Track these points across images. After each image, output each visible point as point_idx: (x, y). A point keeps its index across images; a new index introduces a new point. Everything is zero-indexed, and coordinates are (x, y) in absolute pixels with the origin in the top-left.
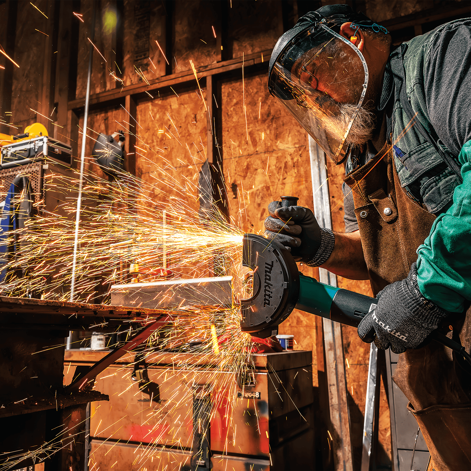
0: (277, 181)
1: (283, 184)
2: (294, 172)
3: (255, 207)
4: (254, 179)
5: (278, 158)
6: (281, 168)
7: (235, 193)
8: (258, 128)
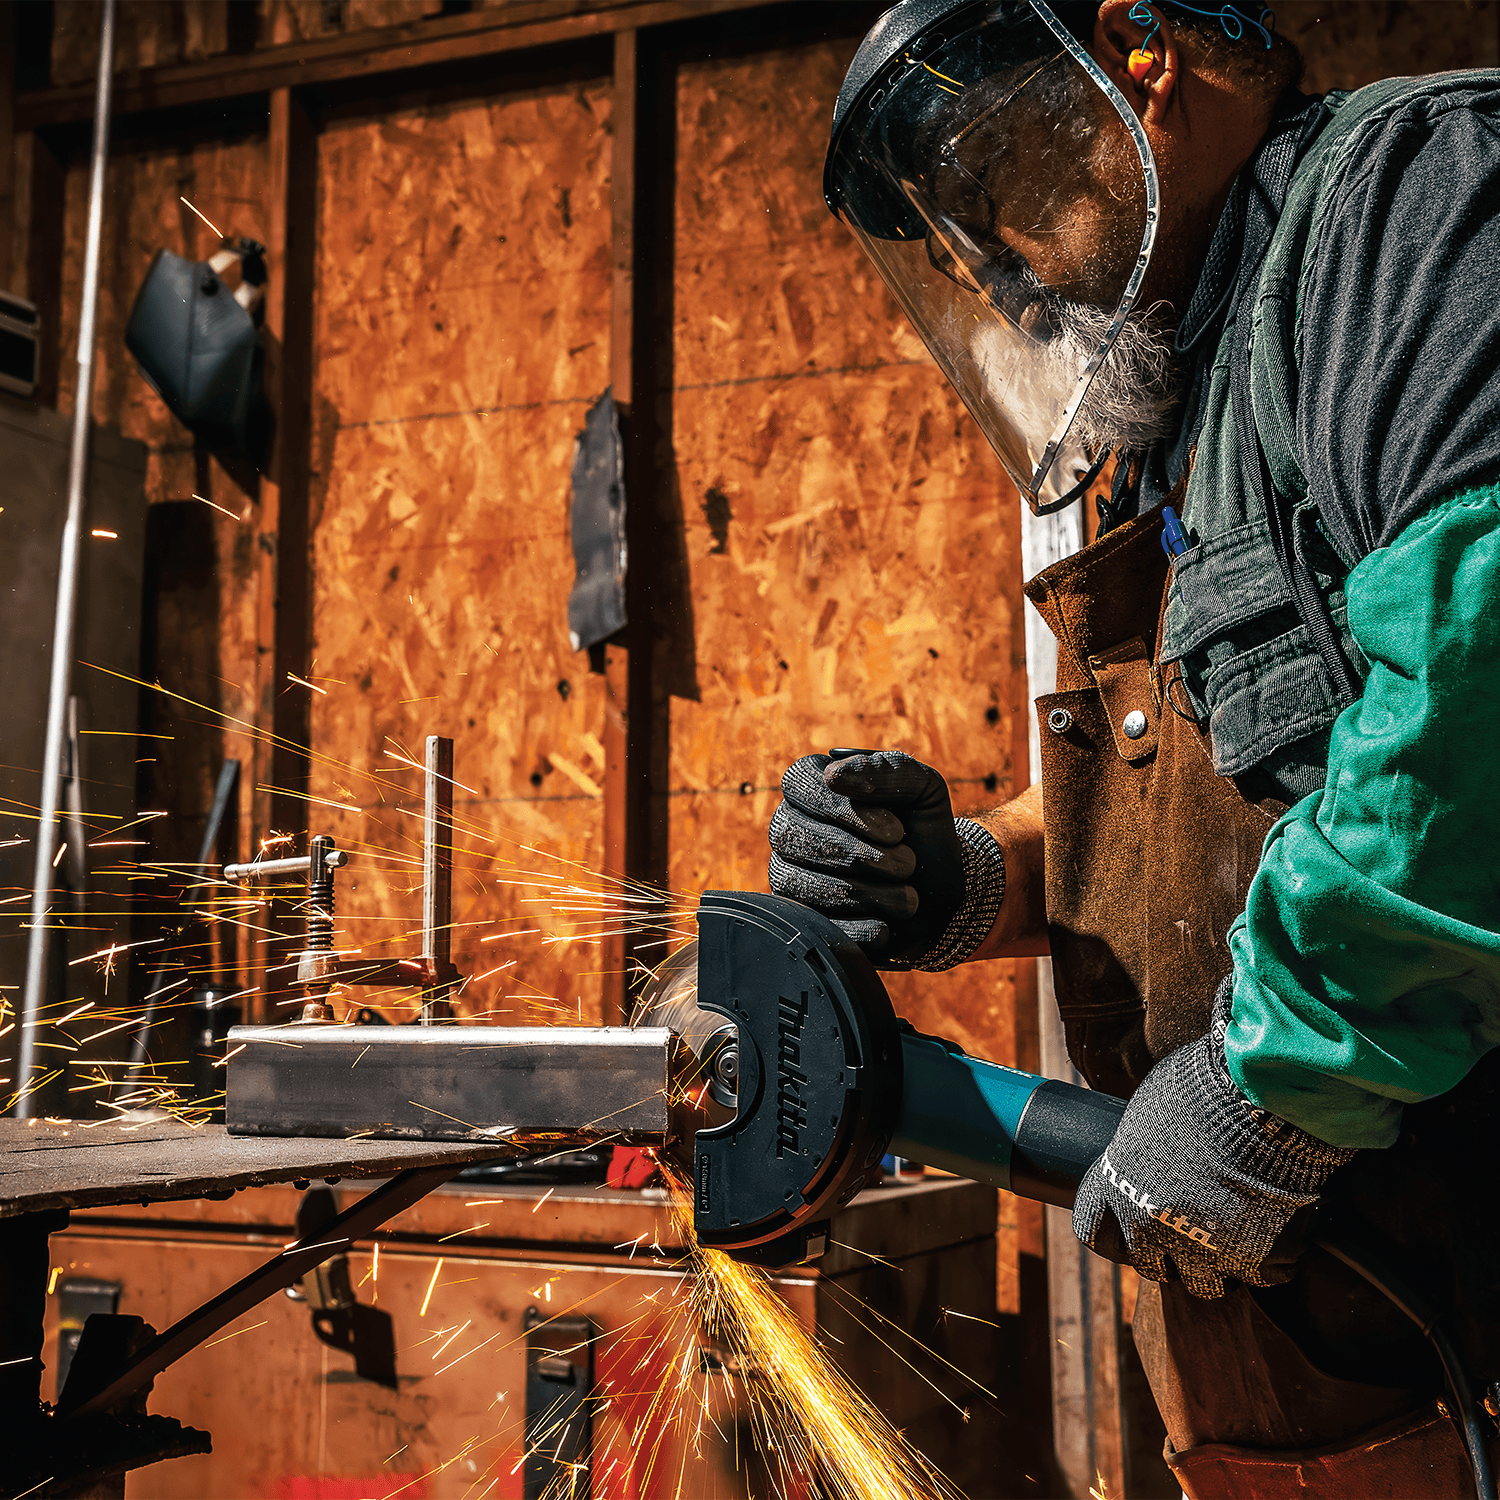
0: (887, 489)
1: (914, 503)
2: (956, 456)
3: (796, 594)
4: (798, 476)
5: (894, 398)
6: (904, 438)
7: (720, 534)
8: (819, 266)
